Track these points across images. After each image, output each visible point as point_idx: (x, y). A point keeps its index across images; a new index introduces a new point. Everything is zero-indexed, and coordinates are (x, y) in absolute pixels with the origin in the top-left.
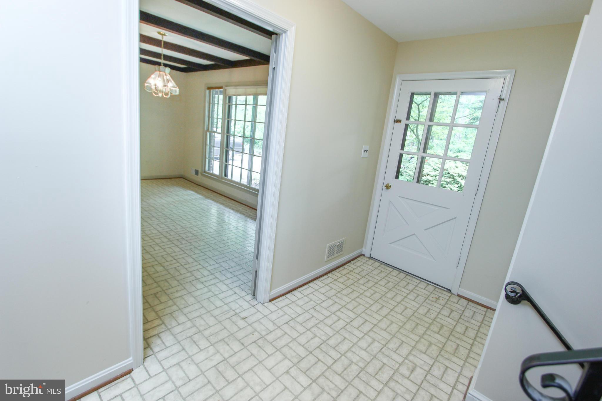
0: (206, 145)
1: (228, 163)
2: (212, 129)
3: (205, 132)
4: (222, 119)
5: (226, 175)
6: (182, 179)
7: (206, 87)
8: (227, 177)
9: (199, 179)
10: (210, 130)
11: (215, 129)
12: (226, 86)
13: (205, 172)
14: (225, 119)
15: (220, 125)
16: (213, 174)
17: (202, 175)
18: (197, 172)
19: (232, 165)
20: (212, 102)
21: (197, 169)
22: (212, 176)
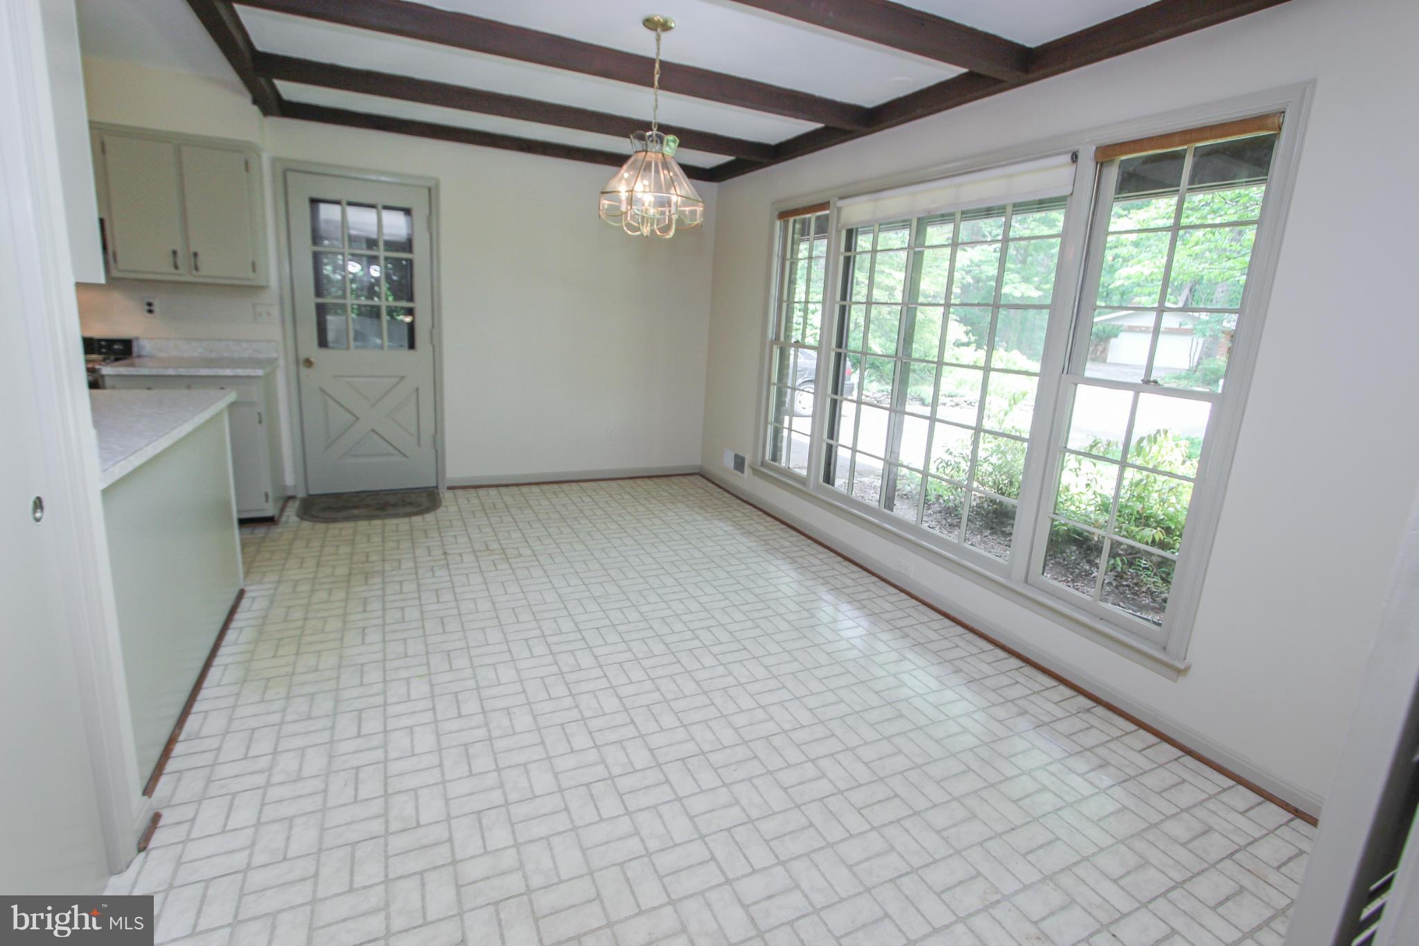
0: (769, 383)
1: (837, 441)
2: (788, 337)
3: (768, 345)
4: (824, 302)
5: (829, 478)
6: (698, 480)
7: (777, 213)
8: (833, 485)
9: (747, 482)
10: (782, 338)
11: (796, 336)
12: (842, 198)
13: (763, 464)
14: (833, 301)
15: (816, 319)
16: (787, 473)
17: (755, 471)
18: (739, 463)
19: (854, 450)
20: (792, 256)
21: (741, 454)
22: (787, 480)
